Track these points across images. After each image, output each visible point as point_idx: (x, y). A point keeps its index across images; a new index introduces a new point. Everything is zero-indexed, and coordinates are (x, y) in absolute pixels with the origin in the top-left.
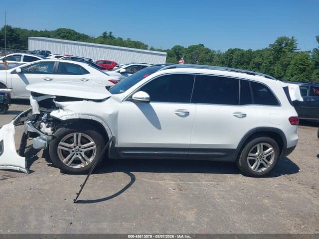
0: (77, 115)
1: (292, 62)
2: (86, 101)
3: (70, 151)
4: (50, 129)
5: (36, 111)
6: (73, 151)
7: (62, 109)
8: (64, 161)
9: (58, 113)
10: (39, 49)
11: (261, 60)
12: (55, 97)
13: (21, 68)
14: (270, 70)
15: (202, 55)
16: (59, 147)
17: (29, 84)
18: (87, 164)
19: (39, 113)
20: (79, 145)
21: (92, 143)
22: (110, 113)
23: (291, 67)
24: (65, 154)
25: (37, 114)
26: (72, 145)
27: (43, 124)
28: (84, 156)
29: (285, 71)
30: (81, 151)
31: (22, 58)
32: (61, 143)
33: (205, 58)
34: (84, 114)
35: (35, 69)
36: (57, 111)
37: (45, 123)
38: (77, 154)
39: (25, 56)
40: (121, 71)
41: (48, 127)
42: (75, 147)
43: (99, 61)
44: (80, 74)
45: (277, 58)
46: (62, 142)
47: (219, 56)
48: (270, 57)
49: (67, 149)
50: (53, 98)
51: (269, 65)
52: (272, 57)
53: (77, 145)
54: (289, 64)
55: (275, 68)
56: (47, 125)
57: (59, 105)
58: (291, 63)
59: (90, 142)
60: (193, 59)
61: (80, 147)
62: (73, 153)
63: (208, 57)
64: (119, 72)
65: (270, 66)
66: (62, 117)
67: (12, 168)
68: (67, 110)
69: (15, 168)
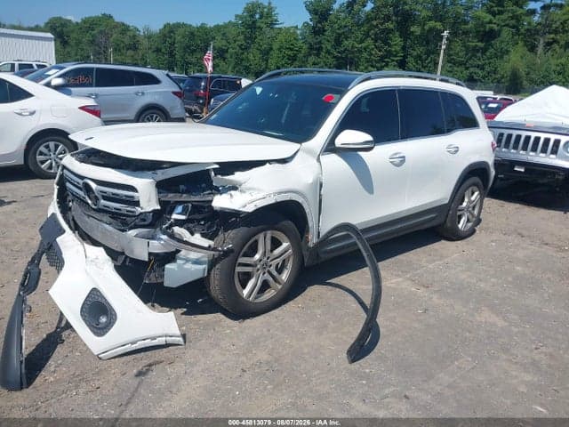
0: (272, 196)
1: (276, 46)
3: (253, 270)
6: (258, 270)
7: (236, 189)
8: (245, 292)
9: (231, 200)
11: (224, 43)
12: (217, 166)
14: (242, 60)
15: (114, 36)
16: (238, 269)
18: (280, 287)
19: (159, 207)
20: (268, 253)
21: (285, 245)
23: (275, 54)
26: (256, 257)
29: (267, 61)
30: (271, 266)
32: (240, 260)
33: (123, 42)
34: (280, 193)
38: (264, 273)
42: (261, 260)
45: (251, 39)
46: (242, 256)
47: (149, 37)
48: (239, 38)
51: (241, 51)
52: (242, 37)
53: (265, 256)
54: (271, 49)
55: (251, 57)
58: (274, 47)
59: (281, 244)
60: (98, 45)
61: (268, 258)
63: (127, 41)
65: (243, 53)
66: (244, 206)
67: (148, 343)
68: (250, 189)
69: (156, 341)
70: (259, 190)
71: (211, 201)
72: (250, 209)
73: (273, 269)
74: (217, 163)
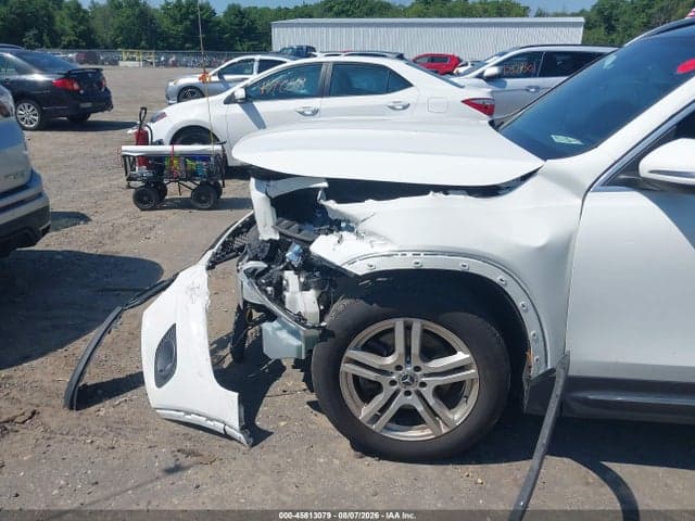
0: (410, 255)
2: (440, 196)
3: (384, 380)
4: (311, 295)
5: (267, 230)
6: (393, 383)
7: (351, 229)
8: (364, 412)
9: (338, 247)
10: (292, 44)
12: (325, 185)
13: (246, 88)
16: (346, 368)
17: (265, 127)
18: (444, 431)
20: (416, 361)
22: (540, 242)
24: (367, 390)
25: (271, 241)
26: (390, 360)
27: (290, 275)
28: (432, 401)
30: (423, 384)
31: (256, 65)
32: (351, 353)
35: (278, 86)
36: (333, 238)
37: (297, 271)
38: (408, 393)
39: (261, 61)
40: (485, 74)
41: (305, 287)
42: (399, 368)
43: (418, 58)
44: (388, 90)
46: (356, 348)
49: (372, 375)
50: (318, 189)
53: (409, 362)
56: (302, 280)
57: (341, 214)
59: (455, 353)
61: (417, 369)
62: (395, 387)
64: (480, 76)
66: (352, 262)
67: (202, 421)
68: (372, 234)
69: (212, 423)
70: (386, 239)
71: (311, 243)
72: (360, 269)
73: (427, 392)
74: (328, 180)
